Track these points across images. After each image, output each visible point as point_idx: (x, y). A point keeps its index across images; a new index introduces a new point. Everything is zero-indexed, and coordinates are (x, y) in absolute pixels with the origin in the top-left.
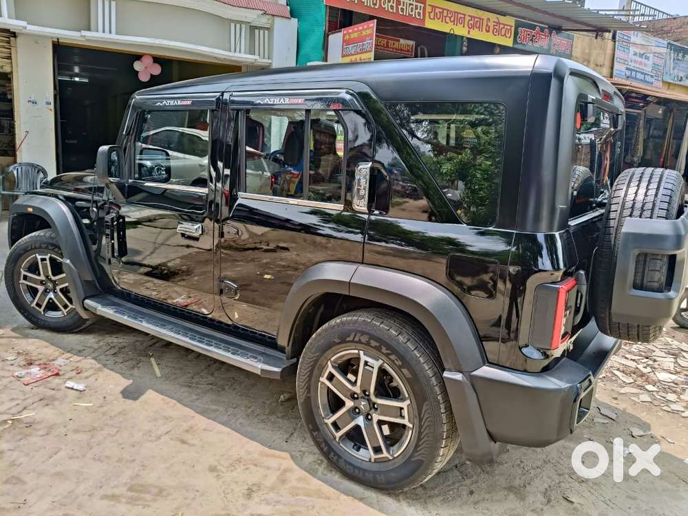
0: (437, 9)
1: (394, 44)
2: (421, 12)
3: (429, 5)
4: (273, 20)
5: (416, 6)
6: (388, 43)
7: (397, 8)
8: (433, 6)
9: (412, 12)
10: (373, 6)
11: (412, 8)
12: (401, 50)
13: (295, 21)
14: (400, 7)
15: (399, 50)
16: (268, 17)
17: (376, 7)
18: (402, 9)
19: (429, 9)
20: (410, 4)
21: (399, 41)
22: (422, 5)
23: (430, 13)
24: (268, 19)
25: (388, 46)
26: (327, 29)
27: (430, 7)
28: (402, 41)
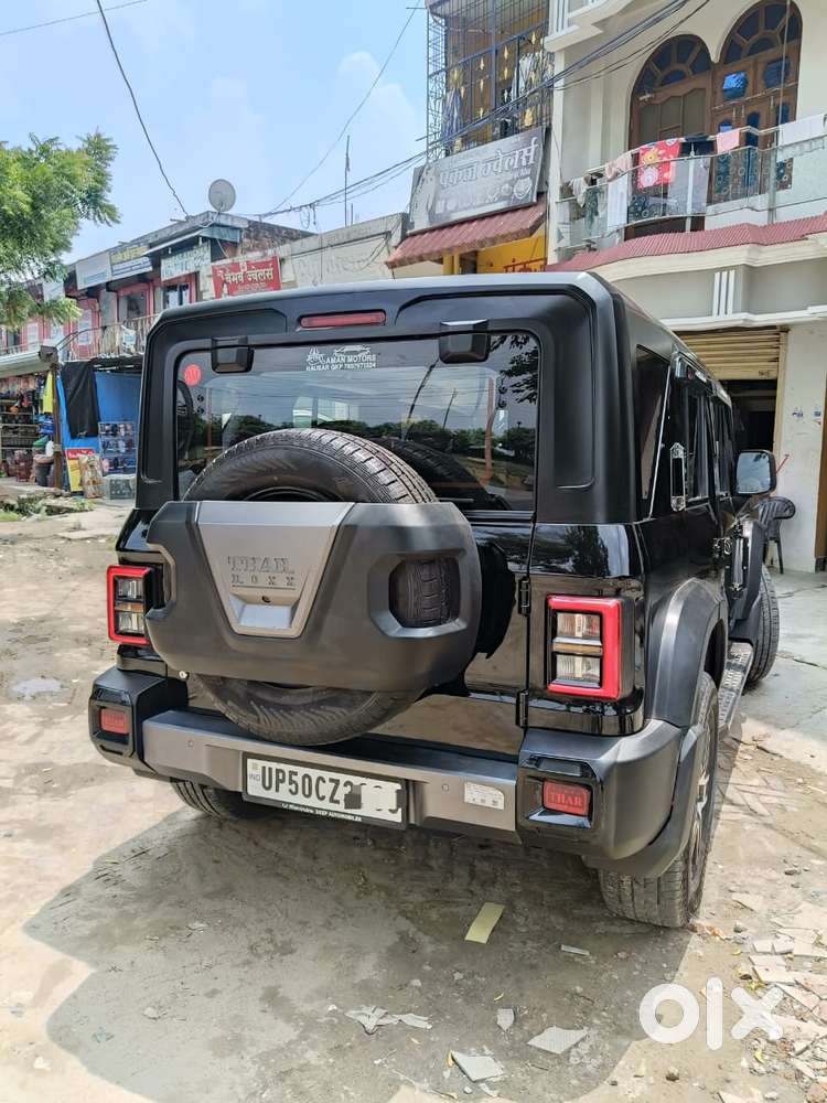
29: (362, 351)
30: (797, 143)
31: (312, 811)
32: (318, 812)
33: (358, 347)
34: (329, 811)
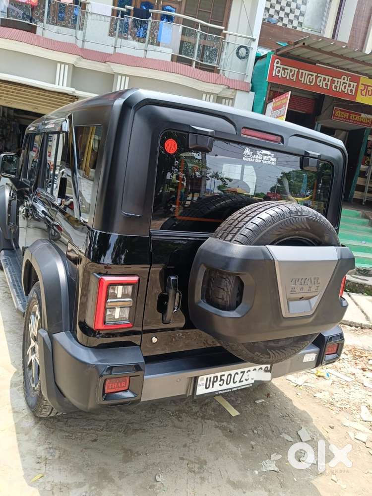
0: (369, 88)
1: (355, 117)
2: (354, 89)
3: (362, 84)
4: (236, 93)
5: (350, 84)
6: (349, 116)
7: (331, 86)
8: (365, 85)
9: (345, 89)
10: (309, 84)
11: (345, 86)
12: (361, 122)
13: (253, 94)
14: (334, 85)
15: (359, 122)
16: (233, 90)
17: (312, 84)
18: (336, 87)
19: (361, 87)
20: (344, 83)
21: (360, 115)
22: (355, 84)
23: (362, 90)
24: (233, 92)
25: (349, 118)
26: (267, 99)
27: (363, 86)
28: (363, 115)
29: (270, 155)
30: (99, 14)
31: (230, 390)
32: (233, 390)
33: (268, 152)
34: (238, 387)
